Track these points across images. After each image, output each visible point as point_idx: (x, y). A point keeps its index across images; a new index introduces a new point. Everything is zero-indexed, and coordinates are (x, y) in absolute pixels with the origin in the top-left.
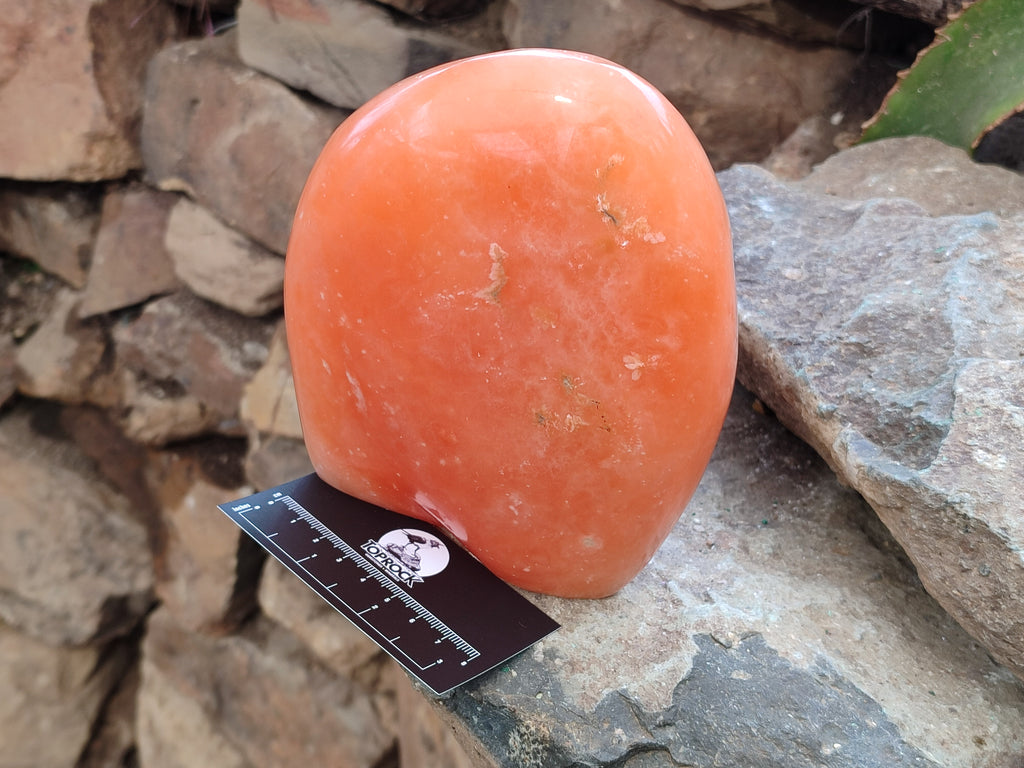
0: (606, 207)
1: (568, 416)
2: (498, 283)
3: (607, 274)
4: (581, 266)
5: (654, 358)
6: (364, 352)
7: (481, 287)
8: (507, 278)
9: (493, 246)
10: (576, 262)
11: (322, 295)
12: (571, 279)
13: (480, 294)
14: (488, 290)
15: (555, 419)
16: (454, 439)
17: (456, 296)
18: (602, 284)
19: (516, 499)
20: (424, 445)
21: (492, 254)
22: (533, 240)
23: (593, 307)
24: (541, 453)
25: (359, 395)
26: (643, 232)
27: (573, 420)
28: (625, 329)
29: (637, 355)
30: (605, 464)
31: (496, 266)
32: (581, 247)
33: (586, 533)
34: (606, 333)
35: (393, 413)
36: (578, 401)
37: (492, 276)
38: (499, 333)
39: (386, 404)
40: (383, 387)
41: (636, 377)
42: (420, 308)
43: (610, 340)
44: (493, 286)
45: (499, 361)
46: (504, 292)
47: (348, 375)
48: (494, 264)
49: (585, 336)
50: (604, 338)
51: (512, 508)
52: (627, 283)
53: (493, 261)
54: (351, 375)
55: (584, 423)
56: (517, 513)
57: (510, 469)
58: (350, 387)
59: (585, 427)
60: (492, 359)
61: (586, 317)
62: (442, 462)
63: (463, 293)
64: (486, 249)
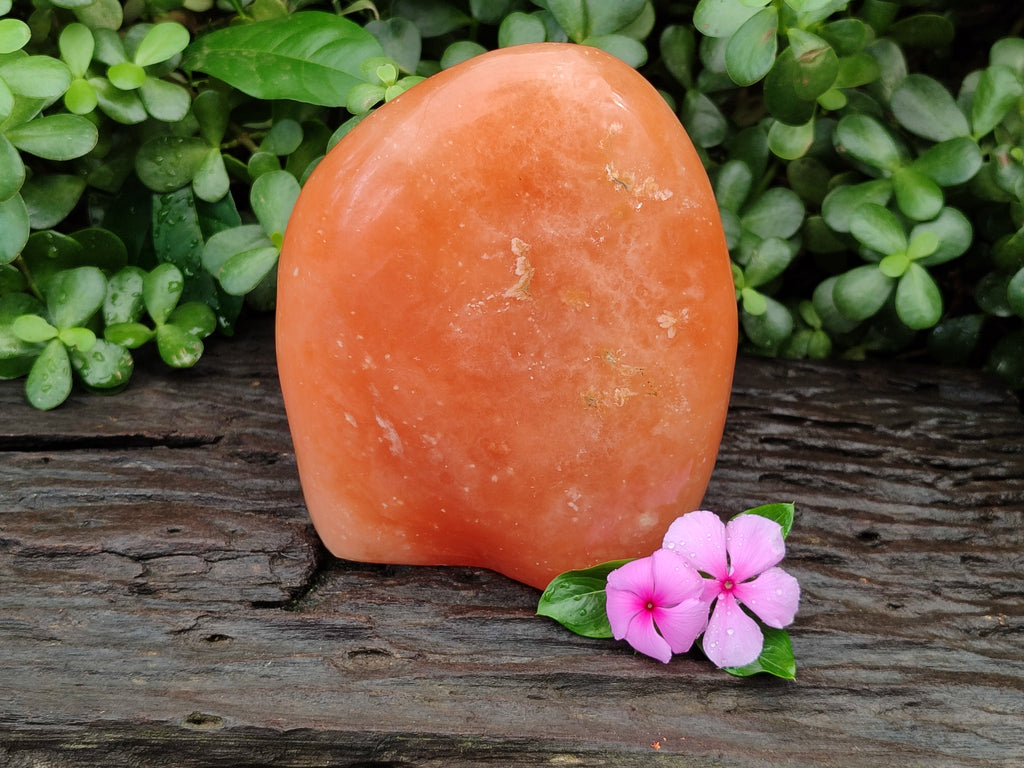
0: (616, 175)
1: (617, 390)
2: (526, 276)
3: (627, 241)
4: (602, 239)
5: (685, 311)
6: (396, 388)
7: (509, 286)
8: (533, 269)
9: (514, 241)
10: (597, 236)
11: (340, 344)
12: (595, 254)
13: (510, 293)
14: (516, 286)
15: (604, 397)
16: (506, 449)
17: (486, 302)
18: (625, 251)
19: (574, 493)
20: (473, 466)
21: (515, 249)
22: (552, 226)
23: (621, 277)
24: (595, 437)
25: (393, 436)
26: (653, 191)
27: (622, 393)
28: (654, 290)
29: (669, 313)
30: (657, 431)
31: (520, 260)
32: (601, 220)
33: (641, 511)
34: (637, 298)
35: (435, 443)
36: (623, 374)
37: (518, 272)
38: (536, 326)
39: (425, 436)
40: (420, 419)
41: (671, 334)
42: (451, 324)
43: (642, 303)
44: (521, 281)
45: (539, 355)
46: (535, 283)
47: (378, 419)
48: (518, 259)
49: (618, 306)
50: (635, 303)
51: (571, 504)
52: (647, 244)
53: (516, 256)
54: (383, 418)
55: (632, 394)
56: (576, 509)
57: (567, 463)
58: (380, 431)
59: (633, 397)
60: (532, 355)
61: (616, 288)
62: (494, 478)
63: (492, 296)
64: (507, 247)
